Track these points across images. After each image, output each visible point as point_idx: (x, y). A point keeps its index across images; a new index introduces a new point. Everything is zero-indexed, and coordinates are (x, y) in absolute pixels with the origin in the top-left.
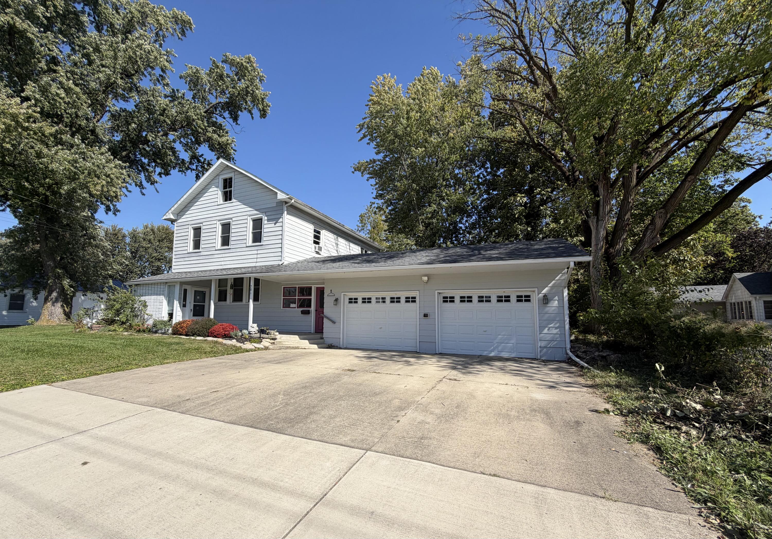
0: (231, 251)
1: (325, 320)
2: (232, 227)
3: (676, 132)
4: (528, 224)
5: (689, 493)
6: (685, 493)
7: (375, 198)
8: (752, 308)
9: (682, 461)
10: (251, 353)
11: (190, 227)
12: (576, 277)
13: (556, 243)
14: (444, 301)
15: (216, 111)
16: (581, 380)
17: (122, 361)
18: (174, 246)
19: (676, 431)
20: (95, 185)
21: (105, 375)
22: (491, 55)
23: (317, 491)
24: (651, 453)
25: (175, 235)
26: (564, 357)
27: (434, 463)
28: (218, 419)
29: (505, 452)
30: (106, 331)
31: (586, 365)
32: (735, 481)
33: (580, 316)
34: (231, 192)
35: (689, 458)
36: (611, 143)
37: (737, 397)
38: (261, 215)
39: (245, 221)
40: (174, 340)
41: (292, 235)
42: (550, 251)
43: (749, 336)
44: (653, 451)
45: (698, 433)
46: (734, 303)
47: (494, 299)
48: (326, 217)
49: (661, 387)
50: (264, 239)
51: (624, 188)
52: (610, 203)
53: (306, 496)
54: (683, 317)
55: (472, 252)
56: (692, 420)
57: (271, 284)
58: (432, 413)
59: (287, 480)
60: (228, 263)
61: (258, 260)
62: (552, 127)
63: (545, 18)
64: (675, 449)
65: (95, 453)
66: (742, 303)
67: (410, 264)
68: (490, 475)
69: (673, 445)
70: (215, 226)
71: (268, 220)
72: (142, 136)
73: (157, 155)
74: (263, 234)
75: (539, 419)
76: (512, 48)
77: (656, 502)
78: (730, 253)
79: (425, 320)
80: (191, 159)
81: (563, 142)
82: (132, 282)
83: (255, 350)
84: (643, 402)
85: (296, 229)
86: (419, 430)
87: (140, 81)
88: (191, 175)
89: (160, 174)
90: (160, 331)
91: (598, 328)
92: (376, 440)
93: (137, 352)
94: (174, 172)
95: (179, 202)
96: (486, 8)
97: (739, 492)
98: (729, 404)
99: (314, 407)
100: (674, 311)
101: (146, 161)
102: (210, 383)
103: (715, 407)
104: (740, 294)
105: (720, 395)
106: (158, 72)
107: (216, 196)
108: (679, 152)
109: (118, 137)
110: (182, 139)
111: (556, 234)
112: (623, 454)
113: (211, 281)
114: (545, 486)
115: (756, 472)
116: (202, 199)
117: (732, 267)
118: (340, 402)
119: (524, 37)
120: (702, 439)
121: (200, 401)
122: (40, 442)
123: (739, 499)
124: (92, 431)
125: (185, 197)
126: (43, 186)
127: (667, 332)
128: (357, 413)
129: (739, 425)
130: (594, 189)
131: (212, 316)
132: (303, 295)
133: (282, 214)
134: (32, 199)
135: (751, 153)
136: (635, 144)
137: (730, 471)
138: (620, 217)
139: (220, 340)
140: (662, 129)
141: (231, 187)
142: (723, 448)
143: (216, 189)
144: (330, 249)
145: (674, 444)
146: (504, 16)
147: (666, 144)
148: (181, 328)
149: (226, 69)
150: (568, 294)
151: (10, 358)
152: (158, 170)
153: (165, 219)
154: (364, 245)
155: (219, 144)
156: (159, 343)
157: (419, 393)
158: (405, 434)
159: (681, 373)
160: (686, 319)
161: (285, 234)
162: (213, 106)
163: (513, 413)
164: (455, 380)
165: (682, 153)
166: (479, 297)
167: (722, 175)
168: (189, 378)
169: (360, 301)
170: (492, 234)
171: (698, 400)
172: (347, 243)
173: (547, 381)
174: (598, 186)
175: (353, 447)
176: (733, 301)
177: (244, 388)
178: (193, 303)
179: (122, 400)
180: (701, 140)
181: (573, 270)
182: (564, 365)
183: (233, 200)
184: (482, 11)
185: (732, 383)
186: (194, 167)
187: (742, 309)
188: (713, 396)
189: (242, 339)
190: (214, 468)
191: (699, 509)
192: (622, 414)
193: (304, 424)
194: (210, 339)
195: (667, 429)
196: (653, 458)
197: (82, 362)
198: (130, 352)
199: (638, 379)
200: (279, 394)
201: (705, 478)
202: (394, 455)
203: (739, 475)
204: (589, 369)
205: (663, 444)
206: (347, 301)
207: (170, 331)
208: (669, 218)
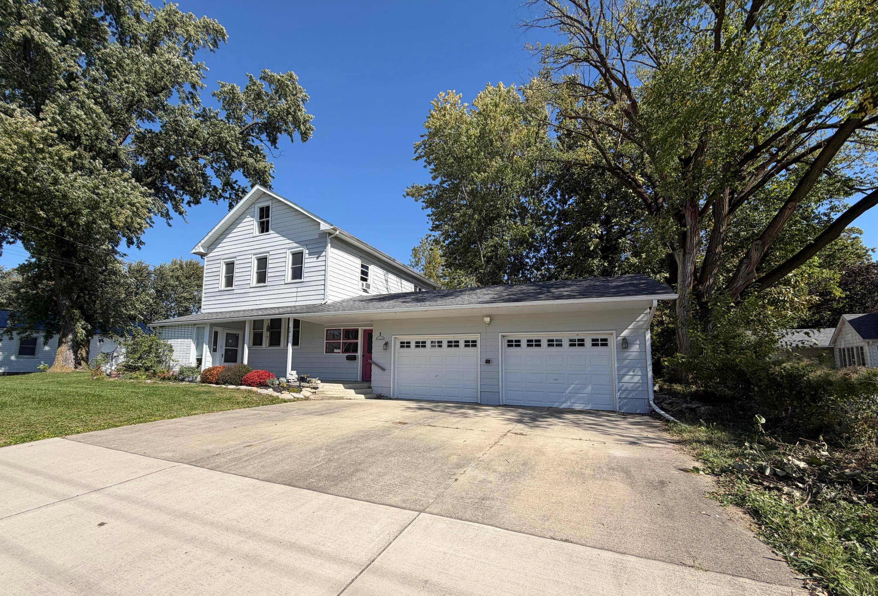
0: (268, 288)
1: (373, 367)
2: (269, 261)
3: (774, 152)
4: (604, 258)
5: (791, 562)
6: (787, 562)
7: (431, 230)
8: (865, 354)
9: (784, 526)
10: (289, 403)
11: (222, 261)
12: (660, 319)
13: (636, 279)
14: (509, 346)
15: (253, 132)
16: (666, 435)
17: (144, 411)
18: (204, 283)
19: (776, 492)
20: (117, 215)
21: (125, 427)
22: (562, 67)
23: (363, 557)
24: (748, 516)
25: (205, 271)
26: (646, 409)
27: (497, 527)
28: (252, 476)
29: (579, 514)
30: (127, 378)
31: (672, 418)
32: (846, 548)
33: (664, 361)
34: (268, 222)
35: (791, 522)
36: (699, 165)
37: (847, 453)
38: (302, 249)
39: (284, 255)
40: (203, 389)
41: (336, 271)
42: (631, 288)
43: (860, 384)
44: (750, 514)
45: (802, 495)
46: (844, 349)
47: (566, 343)
48: (375, 250)
49: (759, 443)
50: (305, 275)
51: (714, 217)
52: (699, 234)
53: (351, 562)
54: (783, 363)
55: (540, 289)
56: (795, 480)
57: (313, 325)
58: (494, 471)
59: (329, 544)
60: (264, 302)
61: (299, 299)
62: (632, 149)
63: (623, 25)
64: (775, 513)
65: (112, 513)
66: (852, 348)
67: (469, 303)
68: (562, 540)
69: (773, 508)
70: (250, 260)
71: (310, 254)
72: (169, 160)
73: (186, 182)
74: (304, 270)
75: (618, 478)
76: (586, 60)
77: (753, 572)
78: (838, 293)
79: (487, 367)
80: (224, 186)
81: (644, 165)
82: (156, 323)
83: (294, 401)
84: (737, 459)
85: (341, 263)
86: (480, 490)
87: (168, 99)
88: (224, 203)
89: (189, 203)
90: (187, 379)
91: (685, 376)
92: (431, 501)
93: (162, 402)
94: (205, 201)
95: (210, 234)
96: (556, 15)
97: (850, 561)
98: (838, 462)
99: (360, 464)
100: (773, 356)
101: (172, 188)
102: (243, 437)
103: (821, 465)
104: (850, 338)
105: (827, 451)
106: (187, 88)
107: (251, 227)
108: (777, 176)
109: (142, 162)
110: (214, 164)
111: (638, 270)
112: (715, 519)
113: (245, 322)
114: (625, 553)
115: (870, 539)
116: (235, 230)
117: (841, 307)
118: (390, 459)
119: (599, 47)
120: (807, 502)
121: (232, 457)
122: (51, 500)
123: (851, 570)
124: (109, 489)
125: (217, 228)
126: (59, 217)
127: (765, 380)
128: (410, 471)
129: (850, 485)
130: (680, 218)
131: (246, 362)
132: (349, 339)
133: (325, 247)
134: (48, 230)
135: (862, 176)
136: (727, 167)
137: (840, 537)
138: (710, 251)
139: (255, 389)
140: (758, 149)
141: (268, 216)
142: (831, 512)
143: (251, 219)
144: (379, 287)
145: (774, 506)
146: (576, 24)
147: (763, 166)
148: (211, 375)
149: (264, 87)
150: (652, 338)
151: (20, 408)
152: (187, 198)
153: (194, 253)
154: (418, 282)
155: (255, 170)
156: (186, 392)
157: (480, 449)
158: (464, 494)
159: (782, 428)
160: (787, 365)
161: (329, 269)
162: (249, 127)
163: (588, 471)
164: (522, 434)
165: (781, 176)
166: (549, 341)
167: (827, 202)
168: (219, 430)
169: (413, 345)
170: (563, 270)
171: (802, 457)
172: (398, 280)
173: (627, 437)
174: (684, 215)
175: (404, 509)
176: (842, 346)
177: (281, 442)
178: (224, 348)
179: (144, 455)
180: (802, 162)
181: (657, 310)
182: (647, 418)
183: (271, 232)
184: (551, 17)
185: (842, 438)
186: (227, 195)
187: (853, 356)
188: (819, 452)
189: (280, 388)
190: (247, 530)
191: (803, 580)
192: (713, 473)
193: (349, 482)
194: (243, 387)
195: (765, 490)
196: (749, 523)
197: (99, 413)
198: (153, 402)
199: (733, 434)
200: (321, 448)
201: (810, 546)
202: (451, 517)
203: (850, 542)
204: (675, 423)
205: (761, 507)
206: (398, 345)
207: (199, 379)
208: (767, 251)
